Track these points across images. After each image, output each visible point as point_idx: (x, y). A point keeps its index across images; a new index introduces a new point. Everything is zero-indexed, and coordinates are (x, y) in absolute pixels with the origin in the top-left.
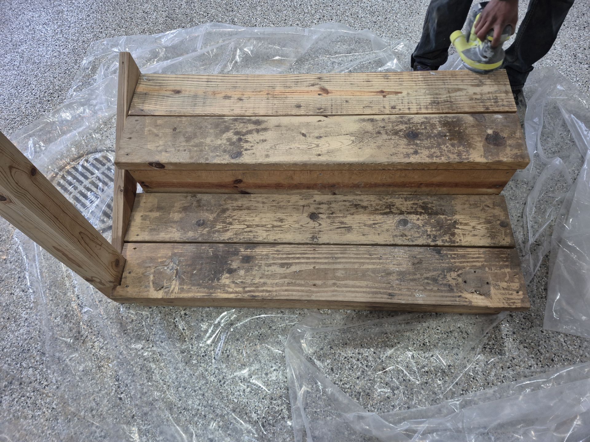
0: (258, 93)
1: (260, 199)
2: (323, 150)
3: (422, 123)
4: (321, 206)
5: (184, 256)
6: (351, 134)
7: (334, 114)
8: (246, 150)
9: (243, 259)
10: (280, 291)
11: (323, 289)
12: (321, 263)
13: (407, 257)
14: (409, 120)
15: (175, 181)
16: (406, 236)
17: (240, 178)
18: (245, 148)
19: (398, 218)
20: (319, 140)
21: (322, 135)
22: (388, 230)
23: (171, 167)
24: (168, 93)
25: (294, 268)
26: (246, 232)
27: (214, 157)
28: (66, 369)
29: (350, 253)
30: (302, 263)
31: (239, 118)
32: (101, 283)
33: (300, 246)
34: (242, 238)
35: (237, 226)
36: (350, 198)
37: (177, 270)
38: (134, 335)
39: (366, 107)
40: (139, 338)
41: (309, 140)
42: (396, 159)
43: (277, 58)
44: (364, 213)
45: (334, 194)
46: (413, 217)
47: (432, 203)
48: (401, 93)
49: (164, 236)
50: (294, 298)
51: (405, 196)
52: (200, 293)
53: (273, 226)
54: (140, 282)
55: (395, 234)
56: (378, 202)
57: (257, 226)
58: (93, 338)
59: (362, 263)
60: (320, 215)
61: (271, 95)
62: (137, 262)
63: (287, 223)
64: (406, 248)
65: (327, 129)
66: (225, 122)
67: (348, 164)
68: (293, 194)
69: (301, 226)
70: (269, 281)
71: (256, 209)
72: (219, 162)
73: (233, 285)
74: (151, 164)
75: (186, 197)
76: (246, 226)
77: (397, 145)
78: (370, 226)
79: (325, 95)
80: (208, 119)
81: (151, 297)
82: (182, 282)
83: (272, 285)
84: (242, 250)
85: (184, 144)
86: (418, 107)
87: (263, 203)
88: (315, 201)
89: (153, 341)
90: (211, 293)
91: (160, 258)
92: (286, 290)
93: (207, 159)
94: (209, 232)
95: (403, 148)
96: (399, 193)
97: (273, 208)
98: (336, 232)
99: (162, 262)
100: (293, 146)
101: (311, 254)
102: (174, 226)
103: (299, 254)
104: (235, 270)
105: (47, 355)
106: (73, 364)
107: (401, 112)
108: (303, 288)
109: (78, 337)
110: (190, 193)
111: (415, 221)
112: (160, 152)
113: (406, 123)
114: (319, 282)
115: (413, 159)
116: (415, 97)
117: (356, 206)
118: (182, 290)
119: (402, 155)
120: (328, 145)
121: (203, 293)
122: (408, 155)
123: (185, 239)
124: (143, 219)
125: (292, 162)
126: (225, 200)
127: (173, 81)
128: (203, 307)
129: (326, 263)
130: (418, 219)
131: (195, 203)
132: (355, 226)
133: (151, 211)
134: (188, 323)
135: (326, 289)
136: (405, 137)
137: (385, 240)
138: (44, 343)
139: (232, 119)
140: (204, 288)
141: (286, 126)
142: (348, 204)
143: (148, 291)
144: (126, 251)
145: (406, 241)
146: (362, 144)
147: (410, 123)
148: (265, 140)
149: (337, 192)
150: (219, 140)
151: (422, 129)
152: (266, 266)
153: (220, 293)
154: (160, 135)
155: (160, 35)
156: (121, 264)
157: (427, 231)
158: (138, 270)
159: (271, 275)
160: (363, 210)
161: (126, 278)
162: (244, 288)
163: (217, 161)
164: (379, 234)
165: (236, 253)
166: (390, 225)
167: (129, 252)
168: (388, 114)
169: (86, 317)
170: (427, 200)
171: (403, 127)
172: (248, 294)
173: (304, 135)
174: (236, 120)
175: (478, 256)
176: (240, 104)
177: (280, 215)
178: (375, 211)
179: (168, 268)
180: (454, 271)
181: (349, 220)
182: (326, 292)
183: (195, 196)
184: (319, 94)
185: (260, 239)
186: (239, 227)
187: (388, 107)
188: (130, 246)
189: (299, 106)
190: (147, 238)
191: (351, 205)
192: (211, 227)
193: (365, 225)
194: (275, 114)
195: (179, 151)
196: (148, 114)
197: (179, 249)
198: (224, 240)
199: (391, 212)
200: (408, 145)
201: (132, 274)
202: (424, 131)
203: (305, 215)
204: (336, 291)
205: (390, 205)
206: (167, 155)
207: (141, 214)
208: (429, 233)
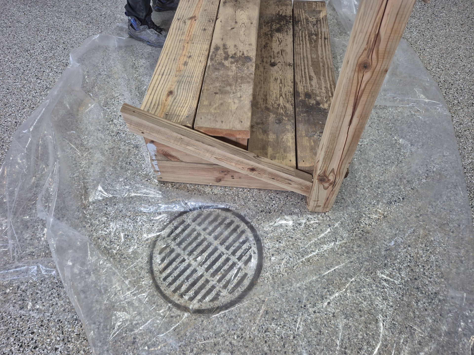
0: (186, 47)
7: (215, 16)
12: (308, 63)
18: (241, 55)
20: (239, 23)
21: (234, 21)
22: (283, 37)
25: (313, 75)
26: (286, 97)
34: (291, 99)
53: (281, 83)
57: (281, 91)
60: (272, 62)
61: (189, 42)
63: (278, 77)
69: (280, 70)
76: (281, 97)
84: (300, 98)
94: (287, 116)
102: (281, 137)
103: (302, 72)
132: (280, 48)
141: (223, 36)
145: (290, 31)
146: (244, 7)
164: (286, 40)
173: (233, 28)
175: (298, 11)
177: (272, 80)
180: (308, 18)
184: (195, 20)
185: (292, 90)
186: (281, 101)
189: (205, 29)
192: (282, 115)
194: (209, 41)
198: (293, 108)
203: (271, 68)
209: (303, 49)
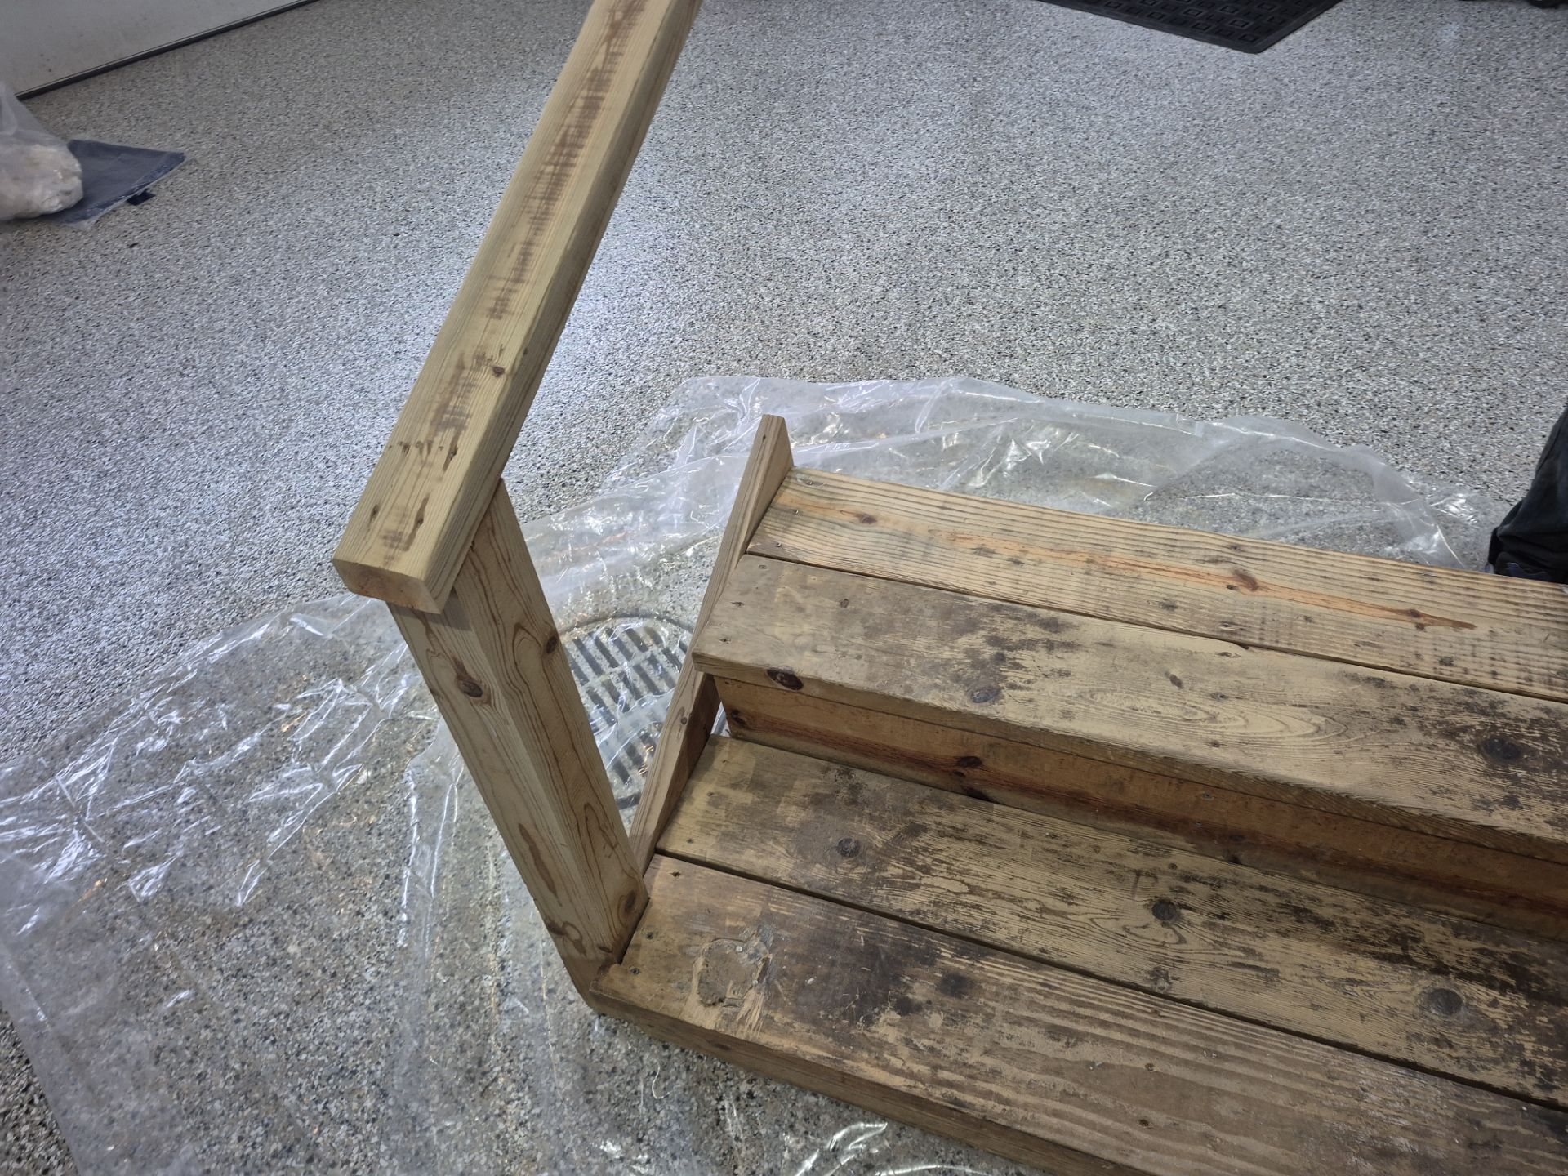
0: (1064, 555)
1: (1016, 823)
2: (1227, 732)
3: (1535, 722)
4: (1191, 886)
5: (790, 928)
6: (1315, 708)
7: (1266, 643)
8: (1013, 687)
9: (945, 981)
10: (1036, 1108)
11: (1170, 1144)
12: (1171, 1059)
13: (1451, 1114)
14: (1493, 705)
15: (812, 724)
16: (1451, 1046)
17: (977, 753)
18: (1010, 680)
19: (1428, 982)
20: (1218, 704)
21: (1227, 693)
22: (1392, 1013)
23: (816, 691)
24: (846, 519)
25: (1086, 1052)
26: (965, 905)
27: (927, 688)
28: (423, 1154)
29: (1264, 1053)
30: (1115, 1043)
31: (1005, 606)
32: (578, 944)
33: (1113, 988)
34: (952, 918)
35: (941, 882)
36: (1282, 883)
37: (766, 961)
38: (608, 1113)
39: (1364, 644)
40: (618, 1127)
41: (1191, 697)
42: (1445, 807)
43: (1105, 476)
44: (1319, 940)
45: (1235, 860)
46: (1478, 994)
47: (1544, 964)
48: (1471, 627)
49: (754, 860)
50: (1075, 1143)
51: (1455, 920)
52: (815, 1046)
53: (1043, 910)
54: (669, 969)
55: (1415, 1029)
56: (1366, 916)
57: (999, 895)
58: (509, 1089)
59: (1301, 1093)
60: (1184, 912)
61: (1097, 563)
62: (675, 911)
63: (1083, 909)
64: (1450, 1086)
65: (1245, 681)
66: (970, 608)
67: (1299, 787)
68: (1111, 831)
69: (1125, 928)
70: (1009, 1070)
71: (1000, 846)
72: (937, 703)
73: (905, 1051)
74: (772, 673)
75: (826, 770)
76: (966, 889)
77: (1450, 769)
78: (1336, 983)
79: (1247, 591)
80: (930, 593)
81: (687, 1019)
82: (773, 1001)
83: (1016, 1084)
84: (947, 953)
85: (860, 641)
86: (1524, 675)
87: (1024, 835)
88: (1173, 866)
89: (653, 1148)
90: (843, 1056)
91: (733, 916)
92: (1056, 1114)
93: (909, 689)
94: (866, 880)
95: (1472, 780)
96: (1437, 907)
97: (1050, 856)
98: (1228, 974)
99: (734, 930)
100: (1142, 703)
101: (1145, 1021)
102: (782, 840)
103: (1108, 1011)
104: (918, 1008)
105: (391, 1102)
106: (443, 1147)
107: (1469, 677)
108: (1109, 1122)
109: (477, 1074)
110: (838, 762)
111: (1483, 1007)
112: (801, 649)
113: (1483, 712)
114: (1158, 1117)
115: (1502, 819)
116: (1514, 647)
117: (1300, 913)
118: (768, 1023)
119: (1467, 800)
120: (1242, 722)
121: (821, 1048)
122: (1485, 804)
123: (801, 882)
124: (709, 803)
125: (1134, 747)
126: (921, 803)
127: (862, 495)
128: (802, 1089)
129: (1186, 1063)
130: (1494, 1003)
131: (844, 791)
132: (1288, 970)
133: (734, 786)
134: (751, 1121)
135: (1179, 1146)
136: (1478, 750)
137: (1382, 1040)
138: (393, 1065)
139: (988, 605)
140: (828, 1036)
141: (1126, 649)
142: (1272, 899)
143: (684, 999)
144: (654, 876)
145: (1449, 1061)
146: (1343, 740)
147: (1496, 715)
148: (1067, 674)
149: (1243, 855)
150: (946, 648)
151: (1535, 739)
152: (1005, 1020)
153: (868, 1062)
154: (809, 609)
155: (838, 386)
156: (637, 906)
157: (1521, 1048)
158: (672, 935)
159: (1019, 1053)
160: (1318, 931)
161: (638, 946)
162: (935, 1068)
163: (933, 699)
164: (1362, 1016)
165: (928, 958)
166: (1401, 996)
167: (662, 879)
168: (1427, 677)
169: (506, 1025)
170: (1524, 950)
171: (1475, 721)
172: (944, 1090)
173: (1176, 681)
174: (997, 608)
176: (1013, 573)
177: (1065, 881)
178: (1355, 943)
179: (745, 950)
181: (1272, 947)
182: (1179, 1154)
183: (847, 773)
184: (1230, 587)
185: (1000, 936)
186: (945, 884)
187: (1429, 656)
188: (666, 865)
189: (1170, 606)
190: (711, 855)
191: (1282, 906)
192: (873, 867)
193: (1321, 977)
194: (1101, 611)
195: (844, 655)
196: (790, 557)
197: (784, 905)
198: (900, 911)
199: (1405, 959)
200: (1487, 774)
201: (656, 943)
202: (1538, 746)
203: (1141, 900)
204: (1209, 1161)
205: (1404, 937)
206: (815, 659)
207: (711, 788)
208: (1528, 1055)
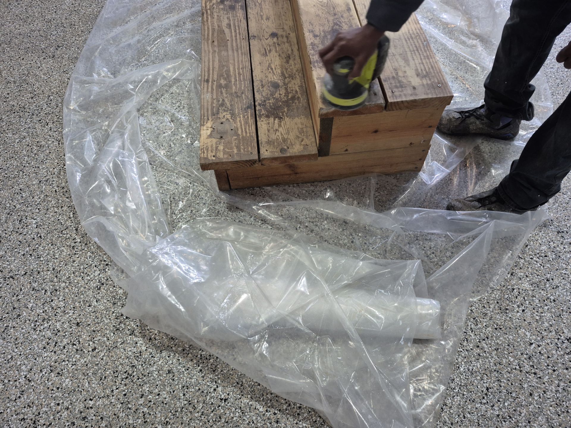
1: (286, 6)
16: (263, 88)
19: (280, 82)
22: (266, 77)
29: (242, 57)
30: (231, 34)
33: (246, 31)
44: (282, 62)
46: (282, 91)
47: (299, 103)
55: (264, 81)
56: (295, 69)
59: (235, 64)
60: (276, 38)
78: (269, 66)
88: (289, 34)
92: (208, 28)
97: (279, 13)
98: (261, 48)
101: (240, 38)
117: (288, 57)
129: (232, 45)
130: (280, 94)
132: (269, 58)
137: (257, 76)
160: (285, 61)
164: (262, 72)
165: (237, 2)
166: (272, 78)
175: (248, 132)
178: (285, 68)
180: (232, 117)
181: (274, 54)
185: (250, 11)
191: (289, 54)
199: (285, 78)
205: (292, 77)
208: (268, 101)
209: (238, 61)
